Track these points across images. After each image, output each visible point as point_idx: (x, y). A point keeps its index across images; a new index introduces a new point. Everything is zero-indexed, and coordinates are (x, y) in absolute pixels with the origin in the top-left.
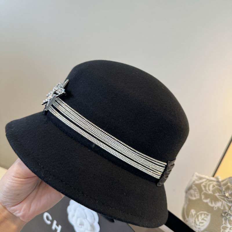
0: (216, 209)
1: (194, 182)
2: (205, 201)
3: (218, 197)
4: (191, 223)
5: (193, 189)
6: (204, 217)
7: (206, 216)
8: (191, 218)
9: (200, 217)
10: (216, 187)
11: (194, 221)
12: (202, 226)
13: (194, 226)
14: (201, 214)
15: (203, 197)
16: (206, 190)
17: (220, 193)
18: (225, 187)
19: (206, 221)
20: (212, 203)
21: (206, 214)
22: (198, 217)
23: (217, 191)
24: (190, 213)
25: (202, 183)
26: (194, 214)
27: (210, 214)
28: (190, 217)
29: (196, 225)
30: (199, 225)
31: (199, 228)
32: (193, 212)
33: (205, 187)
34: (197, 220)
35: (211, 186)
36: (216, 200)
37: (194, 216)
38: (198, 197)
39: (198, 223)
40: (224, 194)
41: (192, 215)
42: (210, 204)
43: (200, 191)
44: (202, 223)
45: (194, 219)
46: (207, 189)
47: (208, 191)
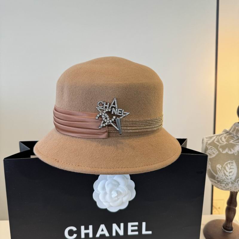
0: (237, 153)
1: (207, 143)
2: (224, 152)
3: (233, 143)
4: (222, 177)
5: (209, 149)
6: (231, 166)
7: (231, 164)
8: (220, 173)
9: (227, 168)
10: (227, 137)
11: (224, 174)
12: (232, 175)
13: (226, 178)
14: (227, 164)
15: (221, 150)
16: (220, 144)
17: (234, 138)
18: (235, 132)
19: (233, 169)
20: (231, 151)
21: (231, 163)
22: (225, 168)
23: (230, 139)
24: (217, 169)
25: (214, 140)
26: (221, 169)
27: (234, 161)
28: (218, 172)
29: (226, 177)
30: (230, 176)
31: (231, 179)
32: (219, 166)
33: (218, 141)
34: (225, 172)
35: (223, 138)
36: (232, 146)
37: (222, 169)
38: (217, 152)
39: (227, 174)
40: (238, 138)
41: (220, 169)
42: (230, 153)
43: (216, 146)
44: (231, 172)
45: (223, 172)
46: (221, 142)
47: (223, 143)
